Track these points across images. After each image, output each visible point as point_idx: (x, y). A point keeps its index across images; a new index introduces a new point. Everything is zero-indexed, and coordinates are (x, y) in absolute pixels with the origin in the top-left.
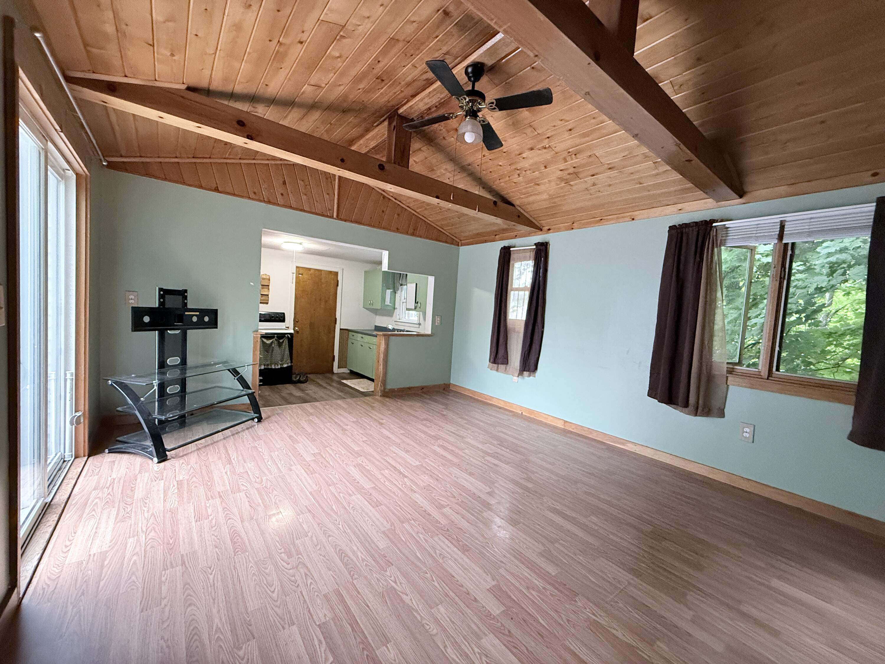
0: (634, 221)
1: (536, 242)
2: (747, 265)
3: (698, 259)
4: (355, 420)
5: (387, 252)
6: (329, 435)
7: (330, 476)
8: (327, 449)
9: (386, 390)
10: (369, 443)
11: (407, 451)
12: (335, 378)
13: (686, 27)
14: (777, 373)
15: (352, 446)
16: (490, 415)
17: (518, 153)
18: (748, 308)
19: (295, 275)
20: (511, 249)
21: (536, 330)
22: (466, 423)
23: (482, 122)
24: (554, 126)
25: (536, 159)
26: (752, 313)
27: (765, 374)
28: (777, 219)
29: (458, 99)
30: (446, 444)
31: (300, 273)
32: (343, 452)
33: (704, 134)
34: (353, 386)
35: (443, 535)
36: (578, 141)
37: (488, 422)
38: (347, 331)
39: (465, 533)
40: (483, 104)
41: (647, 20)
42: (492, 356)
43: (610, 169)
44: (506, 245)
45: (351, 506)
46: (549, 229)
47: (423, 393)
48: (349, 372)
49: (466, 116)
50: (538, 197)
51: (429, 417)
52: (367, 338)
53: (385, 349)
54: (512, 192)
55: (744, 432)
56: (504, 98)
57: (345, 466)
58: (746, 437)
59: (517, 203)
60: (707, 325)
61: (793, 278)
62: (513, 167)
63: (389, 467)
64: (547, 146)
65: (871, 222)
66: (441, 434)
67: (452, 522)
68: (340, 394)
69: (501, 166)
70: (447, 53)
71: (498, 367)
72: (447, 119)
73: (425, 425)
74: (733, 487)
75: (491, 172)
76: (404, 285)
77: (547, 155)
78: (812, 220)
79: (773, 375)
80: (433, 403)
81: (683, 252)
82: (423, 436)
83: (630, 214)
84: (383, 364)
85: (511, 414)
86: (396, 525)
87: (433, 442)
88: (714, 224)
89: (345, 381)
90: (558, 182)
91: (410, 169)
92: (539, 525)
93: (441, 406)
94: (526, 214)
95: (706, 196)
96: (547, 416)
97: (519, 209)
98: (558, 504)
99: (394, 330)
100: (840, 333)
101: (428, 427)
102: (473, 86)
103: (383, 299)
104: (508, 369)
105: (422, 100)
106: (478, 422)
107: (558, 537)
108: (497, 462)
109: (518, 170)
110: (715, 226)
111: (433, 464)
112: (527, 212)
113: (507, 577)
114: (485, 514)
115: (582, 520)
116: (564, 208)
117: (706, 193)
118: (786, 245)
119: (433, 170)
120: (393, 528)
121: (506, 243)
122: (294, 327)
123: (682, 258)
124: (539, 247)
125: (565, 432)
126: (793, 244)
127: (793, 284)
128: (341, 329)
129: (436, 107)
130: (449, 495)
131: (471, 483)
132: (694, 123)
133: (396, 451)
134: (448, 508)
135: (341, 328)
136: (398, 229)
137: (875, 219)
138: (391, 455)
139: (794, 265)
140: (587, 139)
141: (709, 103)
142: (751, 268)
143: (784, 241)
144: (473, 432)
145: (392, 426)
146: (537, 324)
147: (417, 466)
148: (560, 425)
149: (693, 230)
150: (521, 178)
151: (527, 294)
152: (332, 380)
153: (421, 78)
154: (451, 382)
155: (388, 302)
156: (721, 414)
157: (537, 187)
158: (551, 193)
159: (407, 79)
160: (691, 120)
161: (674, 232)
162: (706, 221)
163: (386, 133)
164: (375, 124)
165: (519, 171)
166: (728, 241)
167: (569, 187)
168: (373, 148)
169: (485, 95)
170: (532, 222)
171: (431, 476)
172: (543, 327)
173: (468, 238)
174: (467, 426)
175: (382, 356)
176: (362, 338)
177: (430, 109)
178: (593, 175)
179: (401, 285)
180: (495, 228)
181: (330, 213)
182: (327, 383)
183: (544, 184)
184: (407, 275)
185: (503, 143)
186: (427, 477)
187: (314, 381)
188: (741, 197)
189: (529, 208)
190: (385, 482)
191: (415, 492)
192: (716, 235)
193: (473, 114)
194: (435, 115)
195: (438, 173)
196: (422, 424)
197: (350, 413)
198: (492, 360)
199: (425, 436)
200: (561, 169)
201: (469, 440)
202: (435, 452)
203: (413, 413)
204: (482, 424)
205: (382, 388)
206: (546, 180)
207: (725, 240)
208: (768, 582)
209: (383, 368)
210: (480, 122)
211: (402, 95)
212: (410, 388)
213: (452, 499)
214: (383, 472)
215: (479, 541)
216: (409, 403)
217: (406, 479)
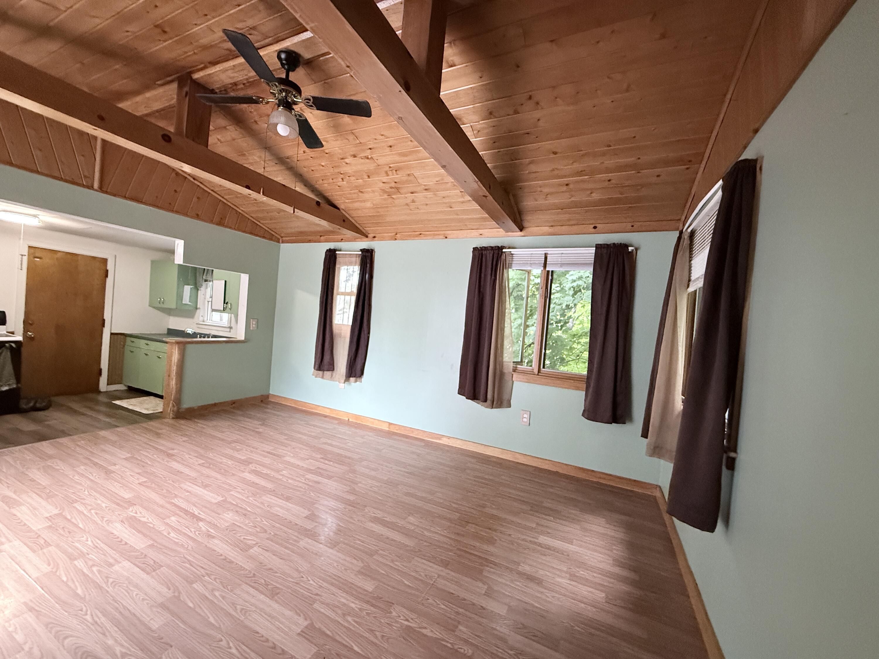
0: (446, 239)
1: (362, 248)
2: (525, 283)
3: (493, 278)
4: (129, 455)
5: (183, 242)
6: (81, 484)
7: (77, 545)
8: (75, 505)
9: (180, 410)
10: (149, 484)
11: (205, 486)
12: (102, 398)
13: (481, 83)
14: (544, 369)
15: (121, 494)
16: (314, 426)
17: (341, 157)
18: (527, 318)
19: (25, 259)
20: (337, 252)
21: (362, 336)
22: (285, 439)
23: (298, 117)
24: (376, 139)
25: (360, 167)
26: (529, 323)
27: (536, 371)
28: (542, 251)
29: (268, 84)
30: (259, 468)
31: (37, 255)
32: (104, 505)
33: (496, 176)
34: (130, 407)
35: (247, 583)
36: (397, 158)
37: (313, 434)
38: (122, 337)
39: (276, 572)
40: (299, 97)
41: (452, 66)
42: (317, 363)
43: (426, 190)
44: (332, 248)
45: (111, 580)
46: (374, 237)
47: (234, 408)
48: (126, 388)
49: (279, 106)
50: (362, 204)
51: (241, 437)
52: (154, 345)
53: (179, 360)
54: (336, 195)
55: (523, 418)
56: (321, 98)
57: (105, 525)
58: (525, 422)
59: (342, 207)
60: (499, 331)
61: (552, 297)
62: (336, 170)
63: (178, 512)
64: (369, 157)
65: (592, 260)
66: (256, 457)
67: (261, 563)
68: (108, 420)
69: (323, 166)
70: (254, 28)
71: (323, 374)
72: (256, 102)
73: (234, 449)
74: (518, 463)
75: (312, 170)
76: (210, 281)
77: (370, 166)
78: (563, 255)
79: (541, 372)
80: (247, 420)
81: (483, 270)
82: (230, 462)
83: (444, 232)
84: (176, 379)
85: (337, 422)
86: (181, 588)
87: (242, 468)
88: (504, 250)
89: (118, 402)
90: (381, 194)
91: (209, 148)
92: (359, 540)
93: (256, 422)
94: (351, 219)
95: (498, 226)
96: (372, 420)
97: (344, 212)
98: (379, 512)
99: (195, 335)
100: (579, 335)
101: (238, 451)
102: (287, 75)
103: (180, 297)
104: (334, 376)
105: (225, 70)
106: (300, 436)
107: (377, 548)
108: (319, 479)
109: (341, 174)
110: (505, 252)
111: (240, 496)
112: (352, 217)
113: (322, 610)
114: (301, 543)
115: (401, 523)
116: (388, 219)
117: (498, 224)
118: (548, 271)
119: (244, 155)
120: (176, 594)
121: (331, 245)
122: (25, 331)
123: (483, 276)
124: (364, 254)
125: (390, 434)
126: (552, 271)
127: (553, 301)
128: (112, 334)
129: (244, 84)
130: (258, 530)
131: (287, 510)
132: (488, 165)
133: (190, 489)
134: (255, 548)
135: (112, 332)
136: (198, 215)
137: (595, 258)
138: (183, 496)
139: (553, 286)
140: (406, 158)
141: (499, 152)
142: (528, 287)
143: (547, 269)
144: (294, 448)
145: (187, 456)
146: (363, 329)
147: (219, 504)
148: (385, 428)
149: (490, 253)
150: (345, 183)
151: (354, 298)
152: (97, 402)
153: (221, 45)
154: (271, 392)
155: (186, 299)
156: (509, 406)
157: (360, 194)
158: (374, 202)
159: (201, 41)
160: (486, 162)
161: (477, 253)
162: (498, 247)
163: (175, 96)
164: (159, 82)
165: (344, 176)
166: (513, 265)
167: (390, 200)
168: (157, 111)
169: (301, 89)
170: (357, 227)
171: (237, 511)
172: (369, 333)
173: (288, 235)
174: (286, 441)
175: (174, 368)
176: (147, 345)
177: (235, 84)
178: (412, 193)
179: (206, 281)
180: (319, 229)
181: (87, 182)
182: (86, 407)
183: (367, 192)
184: (213, 270)
185: (324, 143)
186: (231, 515)
187: (62, 405)
188: (521, 230)
189: (354, 214)
190: (169, 533)
191: (213, 537)
192: (505, 259)
193: (288, 106)
194: (241, 94)
195: (251, 159)
196: (230, 449)
197: (121, 447)
198: (317, 366)
199: (233, 462)
200: (384, 181)
201: (287, 459)
202: (244, 481)
203: (219, 435)
204: (304, 437)
205: (175, 409)
206: (369, 190)
207: (511, 264)
208: (537, 539)
209: (176, 384)
210: (296, 116)
211: (196, 57)
212: (215, 405)
213: (262, 535)
214: (167, 521)
215: (292, 578)
216: (214, 423)
217: (201, 524)
